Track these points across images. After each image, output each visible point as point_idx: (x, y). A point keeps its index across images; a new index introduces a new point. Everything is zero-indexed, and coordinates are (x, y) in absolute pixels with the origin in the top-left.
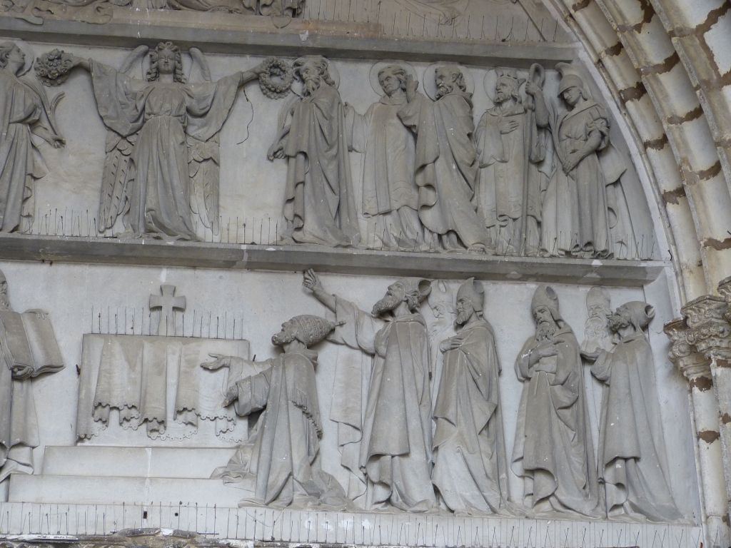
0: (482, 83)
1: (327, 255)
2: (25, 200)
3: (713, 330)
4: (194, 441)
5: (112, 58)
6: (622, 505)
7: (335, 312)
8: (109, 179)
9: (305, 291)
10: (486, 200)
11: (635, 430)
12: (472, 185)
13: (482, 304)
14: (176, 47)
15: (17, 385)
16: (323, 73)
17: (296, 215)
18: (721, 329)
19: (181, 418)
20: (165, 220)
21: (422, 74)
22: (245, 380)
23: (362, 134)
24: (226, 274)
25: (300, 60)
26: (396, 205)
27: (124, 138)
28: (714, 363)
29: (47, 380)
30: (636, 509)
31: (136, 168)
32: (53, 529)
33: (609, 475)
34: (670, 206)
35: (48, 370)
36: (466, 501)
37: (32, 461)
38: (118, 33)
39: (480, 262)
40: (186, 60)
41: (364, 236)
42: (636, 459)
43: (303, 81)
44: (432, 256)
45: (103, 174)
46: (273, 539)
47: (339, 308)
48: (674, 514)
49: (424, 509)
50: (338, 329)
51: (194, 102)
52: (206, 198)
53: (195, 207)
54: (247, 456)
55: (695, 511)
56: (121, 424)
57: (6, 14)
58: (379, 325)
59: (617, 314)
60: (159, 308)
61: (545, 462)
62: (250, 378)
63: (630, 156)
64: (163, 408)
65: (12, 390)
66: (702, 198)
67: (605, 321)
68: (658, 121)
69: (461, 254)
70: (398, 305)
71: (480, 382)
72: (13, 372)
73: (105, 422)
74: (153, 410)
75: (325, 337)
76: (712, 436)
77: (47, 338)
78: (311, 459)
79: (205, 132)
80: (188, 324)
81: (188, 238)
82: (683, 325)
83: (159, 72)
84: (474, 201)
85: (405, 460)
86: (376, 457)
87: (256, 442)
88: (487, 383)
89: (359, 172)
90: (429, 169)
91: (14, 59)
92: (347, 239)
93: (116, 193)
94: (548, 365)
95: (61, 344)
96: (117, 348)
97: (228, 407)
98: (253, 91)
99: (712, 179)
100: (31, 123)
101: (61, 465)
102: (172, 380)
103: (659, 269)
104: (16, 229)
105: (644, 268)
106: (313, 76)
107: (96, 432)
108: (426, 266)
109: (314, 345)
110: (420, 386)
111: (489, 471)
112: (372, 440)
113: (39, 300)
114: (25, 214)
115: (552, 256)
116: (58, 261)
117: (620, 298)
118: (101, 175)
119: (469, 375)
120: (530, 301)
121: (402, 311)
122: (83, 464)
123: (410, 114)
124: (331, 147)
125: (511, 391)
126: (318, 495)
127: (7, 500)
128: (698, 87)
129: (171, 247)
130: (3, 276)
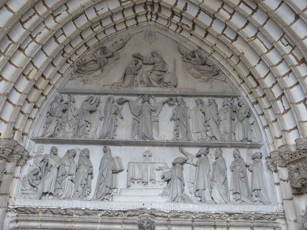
0: (220, 102)
1: (184, 143)
2: (115, 132)
3: (277, 159)
4: (154, 187)
5: (134, 98)
6: (257, 201)
8: (133, 126)
9: (179, 151)
10: (222, 128)
11: (259, 183)
12: (218, 125)
13: (222, 154)
14: (148, 95)
15: (114, 174)
16: (182, 100)
17: (177, 134)
18: (279, 158)
19: (151, 182)
20: (147, 135)
21: (206, 100)
22: (166, 172)
23: (192, 114)
24: (161, 148)
25: (177, 97)
26: (200, 131)
27: (137, 117)
28: (278, 166)
29: (120, 173)
30: (260, 202)
31: (140, 123)
32: (123, 208)
33: (253, 194)
34: (265, 129)
35: (121, 171)
36: (219, 201)
37: (117, 191)
38: (135, 93)
39: (221, 143)
40: (151, 98)
41: (193, 138)
42: (260, 190)
43: (178, 102)
46: (174, 210)
47: (188, 155)
48: (269, 203)
49: (209, 202)
50: (188, 160)
51: (153, 108)
52: (156, 130)
54: (167, 191)
55: (275, 202)
56: (137, 183)
57: (110, 90)
58: (197, 159)
59: (254, 155)
60: (146, 156)
61: (238, 191)
64: (147, 179)
65: (112, 176)
66: (273, 127)
67: (251, 157)
68: (262, 109)
69: (216, 142)
70: (202, 154)
71: (222, 172)
72: (113, 171)
73: (134, 183)
74: (145, 180)
75: (185, 162)
76: (278, 184)
77: (120, 164)
78: (182, 191)
79: (155, 115)
80: (152, 159)
81: (152, 139)
82: (270, 157)
83: (144, 101)
84: (219, 129)
85: (204, 191)
86: (198, 190)
87: (169, 187)
88: (223, 172)
90: (208, 122)
91: (112, 99)
92: (189, 139)
93: (135, 129)
94: (238, 167)
95: (123, 165)
96: (136, 165)
97: (162, 179)
98: (166, 105)
99: (275, 123)
100: (116, 114)
101: (124, 193)
102: (149, 173)
103: (263, 144)
104: (113, 138)
105: (260, 144)
106: (180, 101)
107: (132, 185)
108: (208, 145)
109: (182, 164)
110: (207, 173)
111: (225, 193)
112: (197, 186)
113: (118, 155)
114: (115, 135)
115: (238, 142)
116: (122, 146)
117: (254, 151)
120: (233, 153)
121: (203, 156)
122: (128, 193)
123: (203, 109)
124: (185, 117)
125: (229, 174)
126: (184, 200)
127: (112, 201)
128: (271, 101)
129: (148, 142)
130: (110, 149)
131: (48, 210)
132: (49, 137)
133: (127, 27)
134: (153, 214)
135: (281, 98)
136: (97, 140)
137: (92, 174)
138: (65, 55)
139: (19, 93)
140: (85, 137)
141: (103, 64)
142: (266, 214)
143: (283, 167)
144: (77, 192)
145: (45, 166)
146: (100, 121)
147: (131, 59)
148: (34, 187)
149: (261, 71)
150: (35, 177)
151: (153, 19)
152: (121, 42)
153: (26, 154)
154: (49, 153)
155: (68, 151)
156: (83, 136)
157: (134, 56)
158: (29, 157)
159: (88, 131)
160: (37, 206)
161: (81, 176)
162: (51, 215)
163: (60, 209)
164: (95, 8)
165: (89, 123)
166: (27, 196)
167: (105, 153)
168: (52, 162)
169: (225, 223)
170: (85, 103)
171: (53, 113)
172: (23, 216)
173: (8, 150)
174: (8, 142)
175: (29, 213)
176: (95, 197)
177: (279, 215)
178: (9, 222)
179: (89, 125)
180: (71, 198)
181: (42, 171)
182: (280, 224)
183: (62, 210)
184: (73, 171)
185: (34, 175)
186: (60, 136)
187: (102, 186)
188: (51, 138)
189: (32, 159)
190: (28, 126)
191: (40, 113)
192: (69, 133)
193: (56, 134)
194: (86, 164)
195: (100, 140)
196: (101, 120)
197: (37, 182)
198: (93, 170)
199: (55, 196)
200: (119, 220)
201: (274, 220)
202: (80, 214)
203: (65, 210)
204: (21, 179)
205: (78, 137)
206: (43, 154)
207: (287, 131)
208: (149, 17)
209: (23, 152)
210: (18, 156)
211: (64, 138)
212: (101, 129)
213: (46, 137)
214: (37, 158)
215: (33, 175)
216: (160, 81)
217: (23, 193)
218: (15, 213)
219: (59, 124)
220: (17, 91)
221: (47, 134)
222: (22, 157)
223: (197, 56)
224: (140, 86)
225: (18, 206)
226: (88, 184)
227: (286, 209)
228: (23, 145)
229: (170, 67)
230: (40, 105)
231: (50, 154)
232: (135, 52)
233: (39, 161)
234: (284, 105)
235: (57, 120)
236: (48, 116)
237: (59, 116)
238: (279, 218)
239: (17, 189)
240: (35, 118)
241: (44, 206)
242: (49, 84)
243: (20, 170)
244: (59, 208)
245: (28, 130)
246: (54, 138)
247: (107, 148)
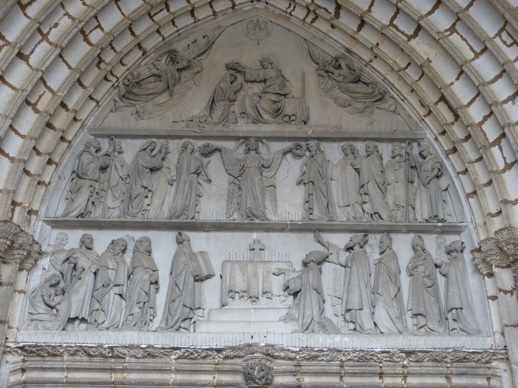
0: (386, 149)
1: (324, 224)
2: (196, 206)
3: (493, 252)
4: (271, 306)
5: (230, 145)
6: (456, 329)
7: (328, 249)
8: (230, 196)
9: (314, 240)
10: (390, 199)
11: (460, 296)
12: (384, 193)
13: (391, 243)
14: (256, 139)
15: (196, 283)
16: (318, 148)
17: (310, 208)
18: (496, 251)
19: (265, 296)
20: (255, 212)
21: (360, 146)
22: (292, 279)
23: (336, 172)
24: (280, 234)
25: (308, 142)
26: (352, 203)
27: (236, 178)
28: (494, 266)
29: (208, 281)
30: (462, 330)
31: (242, 190)
32: (215, 344)
33: (449, 316)
34: (470, 199)
35: (209, 277)
36: (388, 329)
37: (204, 315)
38: (232, 135)
39: (389, 226)
40: (260, 144)
41: (339, 217)
42: (461, 309)
43: (310, 151)
44: (368, 223)
45: (228, 193)
46: (307, 346)
47: (330, 247)
48: (479, 332)
49: (370, 332)
50: (330, 256)
51: (265, 162)
52: (271, 202)
53: (267, 206)
54: (294, 311)
55: (488, 331)
56: (240, 299)
57: (187, 129)
58: (347, 254)
59: (449, 246)
60: (254, 249)
61: (422, 311)
62: (293, 278)
63: (451, 178)
64: (257, 291)
65: (194, 285)
66: (484, 195)
67: (444, 249)
68: (463, 163)
69: (381, 222)
70: (355, 245)
71: (392, 277)
72: (195, 278)
73: (233, 298)
74: (253, 293)
75: (325, 259)
76: (494, 298)
77: (208, 264)
78: (321, 312)
79: (270, 174)
80: (266, 256)
81: (265, 219)
82: (479, 250)
83: (249, 150)
84: (385, 200)
85: (361, 311)
86: (349, 310)
87: (297, 306)
88: (394, 278)
89: (336, 189)
90: (365, 186)
91: (190, 147)
92: (332, 218)
93: (233, 202)
94: (421, 269)
95: (214, 266)
96: (237, 266)
97: (284, 291)
98: (289, 156)
99: (488, 187)
100: (197, 173)
101: (216, 316)
102: (261, 280)
103: (467, 226)
104: (193, 218)
105: (460, 226)
106: (314, 149)
107: (230, 302)
108: (366, 228)
109: (320, 263)
110: (366, 279)
111: (398, 315)
112: (347, 303)
113: (204, 248)
114: (197, 211)
115: (420, 222)
116: (211, 231)
117: (450, 239)
119: (387, 275)
120: (411, 242)
121: (357, 248)
122: (224, 316)
123: (356, 163)
124: (323, 179)
125: (405, 281)
126: (324, 328)
127: (195, 332)
128: (480, 148)
129: (258, 223)
130: (188, 238)
131: (80, 349)
132: (77, 217)
133: (215, 13)
134: (270, 353)
135: (500, 142)
136: (165, 221)
137: (156, 283)
138: (103, 65)
139: (20, 138)
140: (142, 215)
141: (171, 81)
142: (474, 353)
143: (503, 267)
144: (131, 317)
145: (70, 269)
146: (169, 186)
147: (222, 71)
148: (52, 308)
149: (461, 93)
150: (52, 290)
152: (204, 41)
153: (36, 248)
154: (77, 246)
155: (113, 242)
156: (139, 214)
157: (229, 67)
158: (41, 254)
159: (148, 205)
160: (60, 343)
161: (138, 288)
162: (86, 358)
163: (101, 348)
165: (149, 191)
166: (40, 325)
167: (180, 245)
168: (83, 262)
169: (399, 370)
170: (142, 153)
171: (83, 174)
172: (34, 362)
173: (4, 241)
174: (3, 228)
175: (46, 355)
176: (163, 325)
177: (497, 353)
178: (8, 372)
179: (150, 194)
180: (120, 327)
181: (65, 278)
182: (499, 371)
183: (105, 349)
184: (122, 278)
185: (52, 286)
186: (97, 215)
187: (176, 304)
188: (80, 219)
189: (47, 256)
190: (38, 198)
191: (59, 172)
192: (112, 209)
193: (90, 211)
194: (146, 265)
195: (170, 222)
196: (170, 184)
197: (57, 299)
198: (158, 276)
199: (91, 323)
200: (208, 365)
201: (487, 362)
202: (138, 356)
203: (111, 348)
204: (29, 293)
205: (129, 215)
206: (67, 248)
207: (511, 202)
209: (31, 245)
210: (21, 253)
211: (104, 218)
212: (171, 201)
213: (72, 217)
214: (56, 255)
215: (50, 287)
216: (277, 112)
217: (33, 319)
218: (20, 355)
219: (95, 193)
220: (17, 133)
221: (73, 211)
222: (29, 253)
223: (343, 65)
224: (241, 121)
225: (25, 342)
226: (151, 301)
227: (510, 344)
228: (30, 232)
229: (294, 87)
230: (59, 158)
231: (79, 247)
232: (229, 59)
233: (60, 260)
234: (505, 155)
235: (91, 186)
236: (73, 179)
237: (94, 179)
238: (497, 359)
239: (21, 312)
240: (50, 182)
241: (72, 343)
242: (75, 119)
243: (26, 278)
244: (100, 346)
245: (39, 204)
246: (86, 219)
247: (182, 237)
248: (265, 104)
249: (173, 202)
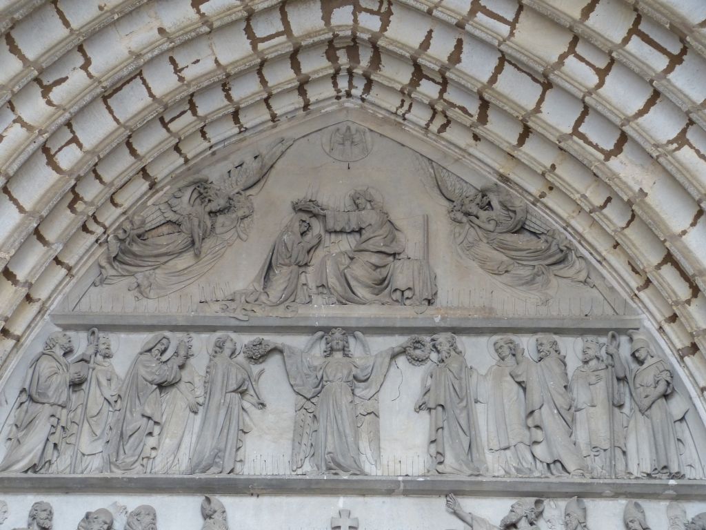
0: (572, 348)
1: (463, 482)
2: (238, 449)
5: (297, 342)
7: (472, 526)
8: (298, 431)
9: (447, 511)
10: (581, 435)
12: (570, 425)
13: (585, 517)
14: (344, 331)
16: (453, 346)
17: (438, 453)
20: (341, 460)
21: (527, 343)
23: (483, 388)
24: (387, 500)
25: (435, 336)
26: (513, 442)
27: (308, 400)
31: (318, 421)
38: (302, 324)
39: (581, 484)
40: (351, 341)
41: (490, 468)
43: (438, 352)
44: (543, 480)
45: (294, 427)
47: (475, 524)
51: (359, 371)
52: (370, 442)
53: (362, 450)
57: (223, 314)
59: (693, 523)
60: (339, 527)
63: (691, 398)
69: (566, 478)
70: (520, 520)
79: (367, 393)
81: (358, 473)
83: (332, 350)
84: (573, 437)
90: (536, 413)
91: (228, 345)
92: (478, 470)
93: (304, 441)
98: (402, 361)
100: (241, 392)
104: (232, 471)
106: (445, 348)
108: (539, 489)
114: (238, 459)
115: (637, 478)
116: (263, 494)
117: (693, 509)
118: (293, 428)
120: (622, 514)
121: (523, 524)
123: (520, 373)
124: (462, 400)
129: (346, 480)
130: (223, 507)
132: (26, 472)
133: (274, 118)
136: (181, 476)
138: (79, 206)
140: (141, 467)
141: (198, 233)
146: (192, 415)
147: (286, 215)
149: (702, 247)
151: (357, 92)
152: (255, 165)
155: (88, 516)
156: (136, 464)
157: (298, 208)
159: (153, 448)
164: (172, 61)
165: (156, 423)
167: (208, 520)
170: (143, 357)
171: (39, 394)
179: (157, 430)
186: (61, 468)
188: (30, 474)
192: (90, 457)
193: (50, 461)
195: (192, 479)
196: (193, 412)
205: (118, 467)
208: (343, 84)
211: (74, 473)
212: (194, 440)
213: (16, 471)
216: (381, 284)
219: (59, 428)
221: (18, 462)
224: (318, 300)
229: (411, 241)
231: (25, 526)
232: (299, 194)
235: (53, 416)
236: (22, 404)
237: (59, 403)
242: (28, 298)
246: (43, 474)
247: (212, 505)
248: (359, 271)
249: (197, 443)
